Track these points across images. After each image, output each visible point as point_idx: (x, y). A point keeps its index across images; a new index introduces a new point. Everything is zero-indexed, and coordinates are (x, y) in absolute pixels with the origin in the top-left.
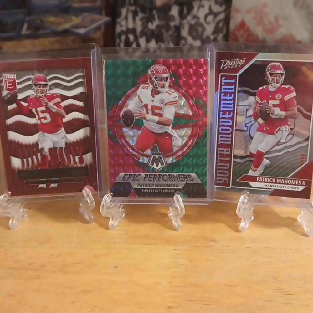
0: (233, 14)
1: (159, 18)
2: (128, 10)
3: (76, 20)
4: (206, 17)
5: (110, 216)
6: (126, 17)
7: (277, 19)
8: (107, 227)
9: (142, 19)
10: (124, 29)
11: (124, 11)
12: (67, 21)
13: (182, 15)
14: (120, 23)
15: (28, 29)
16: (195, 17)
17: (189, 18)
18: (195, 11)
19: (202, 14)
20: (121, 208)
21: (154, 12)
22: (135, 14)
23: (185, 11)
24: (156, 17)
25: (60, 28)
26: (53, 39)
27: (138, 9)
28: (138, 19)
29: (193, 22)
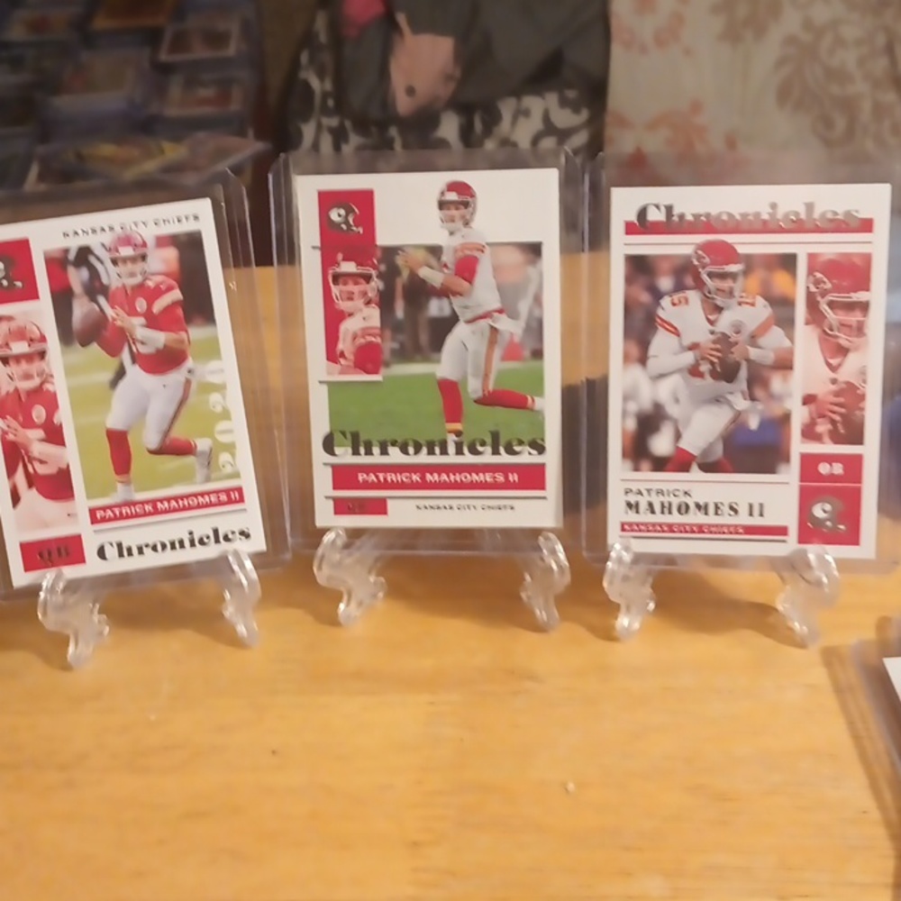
0: (611, 131)
1: (407, 147)
2: (319, 127)
3: (173, 152)
4: (536, 141)
6: (315, 147)
7: (731, 143)
11: (308, 131)
12: (149, 155)
13: (469, 138)
15: (41, 177)
16: (506, 143)
18: (505, 125)
19: (523, 133)
21: (393, 132)
22: (339, 137)
23: (478, 126)
24: (398, 145)
25: (129, 175)
27: (348, 124)
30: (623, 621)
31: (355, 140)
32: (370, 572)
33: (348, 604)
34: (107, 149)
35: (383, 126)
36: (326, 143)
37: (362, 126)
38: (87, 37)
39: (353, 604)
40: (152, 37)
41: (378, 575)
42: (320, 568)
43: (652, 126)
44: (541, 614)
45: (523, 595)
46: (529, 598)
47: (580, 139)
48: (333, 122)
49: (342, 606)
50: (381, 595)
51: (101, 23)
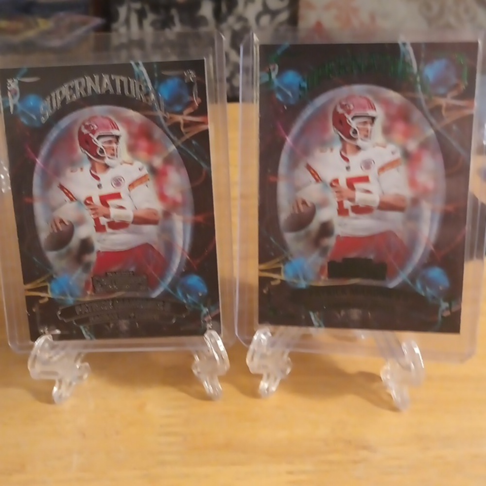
0: (303, 11)
1: (182, 21)
2: (129, 10)
3: (44, 24)
4: (258, 18)
6: (127, 22)
7: (373, 17)
9: (153, 24)
10: (124, 40)
11: (123, 11)
12: (29, 27)
13: (219, 16)
14: (116, 30)
16: (241, 19)
17: (231, 20)
18: (240, 8)
19: (251, 12)
21: (174, 12)
22: (141, 15)
23: (224, 8)
24: (177, 20)
27: (147, 7)
28: (147, 23)
29: (237, 27)
30: (264, 385)
31: (151, 17)
32: (76, 361)
33: (59, 388)
35: (167, 8)
36: (134, 19)
37: (155, 8)
39: (63, 387)
41: (83, 361)
42: (33, 366)
43: (327, 7)
44: (208, 387)
45: (195, 372)
46: (199, 373)
47: (284, 16)
48: (137, 6)
49: (55, 389)
50: (86, 376)
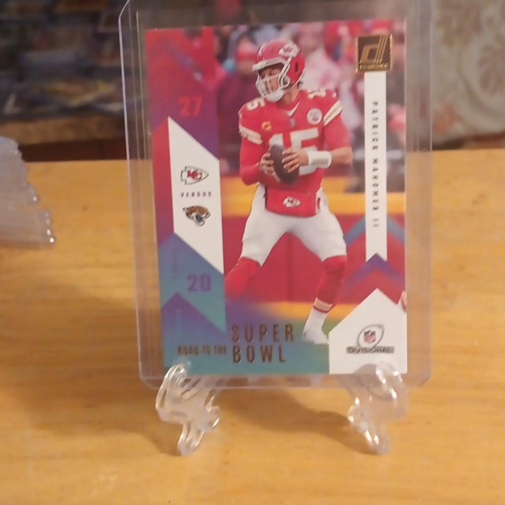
5: (181, 422)
8: (174, 451)
15: (17, 104)
20: (210, 403)
25: (75, 102)
26: (61, 122)
34: (61, 86)
38: (52, 18)
40: (94, 18)
51: (61, 9)
